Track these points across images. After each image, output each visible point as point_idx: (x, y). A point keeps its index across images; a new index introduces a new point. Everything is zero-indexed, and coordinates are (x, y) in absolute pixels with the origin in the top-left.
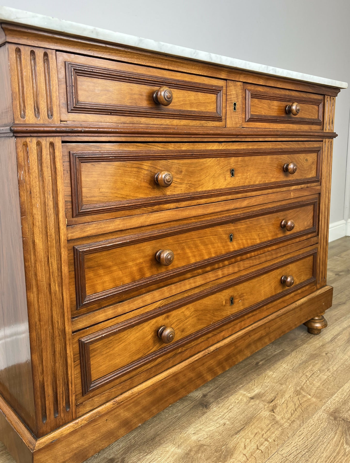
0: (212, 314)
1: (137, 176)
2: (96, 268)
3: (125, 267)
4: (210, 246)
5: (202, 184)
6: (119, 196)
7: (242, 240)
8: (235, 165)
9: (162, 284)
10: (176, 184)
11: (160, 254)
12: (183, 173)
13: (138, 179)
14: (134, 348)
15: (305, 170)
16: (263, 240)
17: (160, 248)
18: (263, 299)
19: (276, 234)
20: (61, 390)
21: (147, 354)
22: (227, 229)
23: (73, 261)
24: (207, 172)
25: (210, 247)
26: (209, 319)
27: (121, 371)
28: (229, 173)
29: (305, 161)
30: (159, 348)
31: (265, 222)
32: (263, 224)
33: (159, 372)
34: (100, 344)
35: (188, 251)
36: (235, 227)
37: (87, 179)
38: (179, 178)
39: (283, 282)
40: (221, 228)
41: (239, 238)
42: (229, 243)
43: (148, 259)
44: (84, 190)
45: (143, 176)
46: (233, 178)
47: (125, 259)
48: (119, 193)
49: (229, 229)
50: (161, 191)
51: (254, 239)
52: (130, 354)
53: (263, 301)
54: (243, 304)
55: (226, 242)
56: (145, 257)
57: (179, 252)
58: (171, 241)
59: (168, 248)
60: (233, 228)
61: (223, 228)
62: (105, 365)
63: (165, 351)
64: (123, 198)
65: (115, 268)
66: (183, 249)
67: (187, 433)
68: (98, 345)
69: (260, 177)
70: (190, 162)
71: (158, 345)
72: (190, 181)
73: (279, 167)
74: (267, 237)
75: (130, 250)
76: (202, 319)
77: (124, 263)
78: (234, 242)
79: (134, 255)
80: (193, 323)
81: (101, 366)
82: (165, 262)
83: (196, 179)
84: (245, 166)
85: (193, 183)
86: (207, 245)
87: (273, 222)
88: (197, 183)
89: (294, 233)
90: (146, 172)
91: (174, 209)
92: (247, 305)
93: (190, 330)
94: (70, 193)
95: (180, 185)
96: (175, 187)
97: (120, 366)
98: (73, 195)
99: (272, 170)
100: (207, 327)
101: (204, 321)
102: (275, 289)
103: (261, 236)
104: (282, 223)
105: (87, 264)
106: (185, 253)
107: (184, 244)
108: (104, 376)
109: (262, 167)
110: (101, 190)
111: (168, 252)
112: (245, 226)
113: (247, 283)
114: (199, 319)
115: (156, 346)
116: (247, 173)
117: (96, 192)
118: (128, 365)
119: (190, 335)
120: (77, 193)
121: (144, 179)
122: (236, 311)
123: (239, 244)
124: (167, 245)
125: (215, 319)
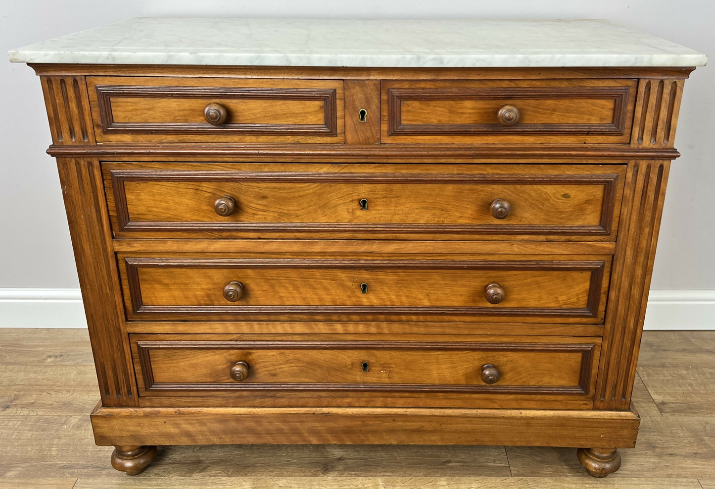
0: (326, 372)
1: (195, 198)
2: (152, 282)
3: (187, 288)
6: (173, 216)
8: (368, 194)
9: (241, 317)
10: (255, 211)
13: (195, 201)
15: (561, 212)
16: (439, 303)
18: (437, 382)
20: (121, 377)
22: (355, 276)
23: (125, 270)
24: (312, 200)
25: (322, 292)
26: (318, 374)
27: (187, 386)
28: (356, 204)
29: (561, 198)
31: (444, 280)
32: (438, 282)
33: (242, 405)
34: (162, 353)
35: (280, 290)
36: (372, 275)
37: (133, 197)
38: (259, 204)
40: (341, 273)
41: (382, 292)
42: (360, 294)
45: (204, 199)
47: (186, 280)
49: (360, 276)
51: (416, 299)
53: (433, 385)
54: (389, 377)
55: (353, 291)
60: (367, 277)
61: (346, 273)
62: (169, 373)
63: (245, 387)
64: (178, 219)
65: (174, 287)
66: (272, 286)
67: (276, 482)
68: (159, 353)
69: (429, 215)
72: (280, 209)
76: (308, 372)
77: (186, 284)
78: (370, 294)
79: (198, 279)
80: (292, 372)
84: (392, 197)
85: (285, 212)
86: (315, 289)
88: (293, 212)
90: (207, 194)
91: (254, 239)
92: (398, 381)
95: (263, 213)
96: (254, 214)
100: (316, 383)
103: (433, 296)
105: (142, 277)
106: (276, 292)
107: (273, 281)
112: (395, 278)
113: (398, 353)
114: (302, 371)
116: (397, 207)
119: (286, 384)
121: (205, 202)
122: (375, 381)
123: (381, 299)
125: (331, 379)
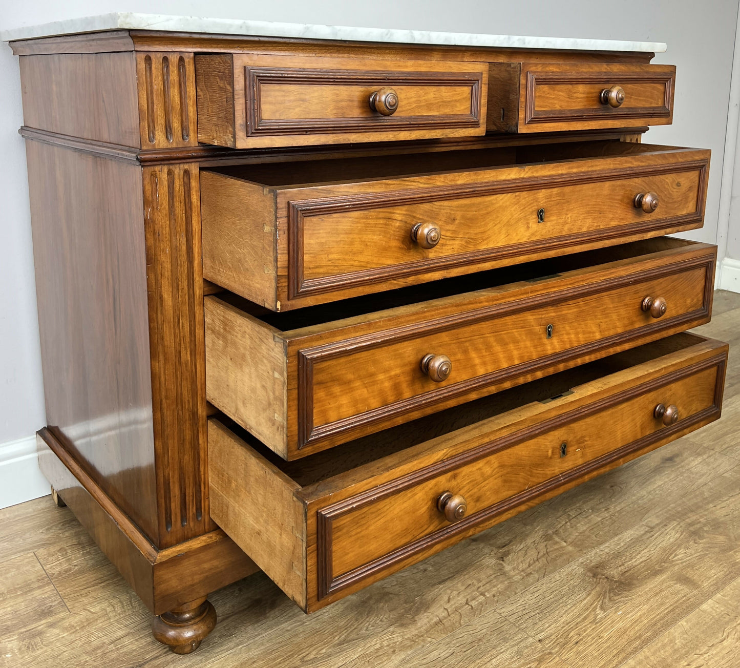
0: (529, 473)
1: (385, 232)
2: (329, 384)
3: (373, 382)
4: (511, 346)
5: (488, 238)
6: (356, 263)
7: (568, 334)
8: (545, 202)
9: (428, 410)
10: (444, 241)
11: (429, 360)
12: (457, 222)
13: (385, 237)
14: (398, 526)
15: (675, 202)
16: (606, 333)
17: (428, 351)
18: (620, 445)
19: (632, 323)
21: (418, 537)
22: (543, 316)
23: (296, 374)
24: (498, 217)
25: (512, 348)
26: (522, 480)
28: (535, 216)
29: (675, 187)
30: (438, 528)
31: (613, 303)
32: (608, 306)
34: (348, 520)
35: (473, 355)
36: (557, 312)
37: (312, 241)
38: (449, 230)
39: (658, 416)
40: (531, 315)
41: (564, 332)
42: (545, 341)
43: (408, 368)
44: (306, 258)
45: (394, 231)
46: (541, 225)
47: (372, 369)
48: (356, 259)
49: (547, 316)
50: (421, 253)
51: (590, 333)
52: (392, 537)
53: (619, 450)
54: (583, 455)
55: (540, 339)
56: (405, 365)
57: (459, 356)
58: (447, 339)
59: (441, 350)
60: (553, 314)
61: (535, 315)
62: (354, 553)
63: (447, 533)
64: (363, 266)
65: (357, 384)
66: (466, 352)
68: (345, 521)
69: (591, 220)
70: (469, 203)
71: (436, 523)
72: (468, 233)
73: (626, 201)
74: (615, 327)
75: (381, 354)
76: (511, 481)
77: (372, 375)
78: (554, 338)
79: (388, 363)
80: (496, 487)
81: (347, 554)
82: (436, 376)
83: (478, 231)
84: (564, 203)
85: (472, 237)
86: (506, 344)
87: (627, 301)
88: (480, 236)
89: (666, 320)
90: (398, 224)
92: (589, 457)
93: (490, 499)
94: (287, 263)
95: (451, 242)
96: (443, 245)
97: (376, 555)
98: (291, 266)
99: (611, 206)
100: (519, 494)
101: (514, 484)
102: (643, 428)
103: (604, 326)
104: (644, 304)
105: (317, 378)
106: (469, 359)
107: (467, 344)
108: (351, 571)
109: (594, 203)
110: (330, 257)
111: (442, 360)
112: (575, 310)
113: (592, 419)
114: (505, 481)
115: (434, 524)
116: (567, 214)
117: (324, 259)
118: (388, 554)
119: (490, 507)
120: (297, 264)
121: (395, 235)
122: (571, 467)
123: (563, 341)
124: (440, 346)
125: (532, 482)
